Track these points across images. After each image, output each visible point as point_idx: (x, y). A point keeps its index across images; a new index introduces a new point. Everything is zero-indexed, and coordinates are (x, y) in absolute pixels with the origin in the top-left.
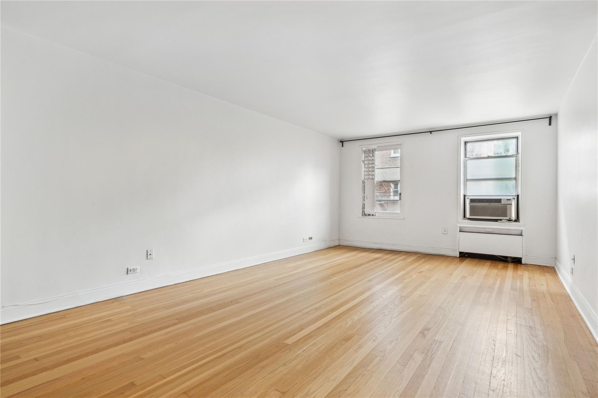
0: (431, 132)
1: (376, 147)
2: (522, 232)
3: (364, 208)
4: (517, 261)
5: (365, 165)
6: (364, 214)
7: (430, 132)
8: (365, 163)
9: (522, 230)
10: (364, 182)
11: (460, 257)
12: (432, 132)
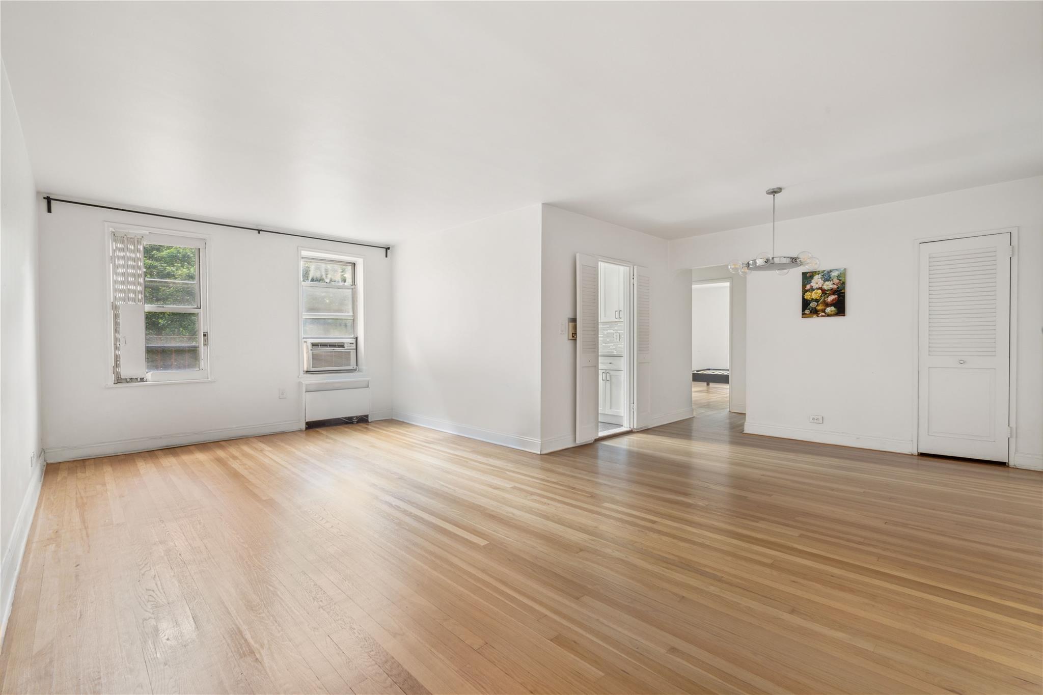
0: (259, 231)
1: (147, 232)
2: (368, 383)
3: (117, 365)
4: (363, 420)
5: (116, 267)
6: (119, 380)
7: (257, 230)
8: (115, 263)
9: (368, 381)
10: (115, 307)
11: (306, 429)
12: (261, 232)
